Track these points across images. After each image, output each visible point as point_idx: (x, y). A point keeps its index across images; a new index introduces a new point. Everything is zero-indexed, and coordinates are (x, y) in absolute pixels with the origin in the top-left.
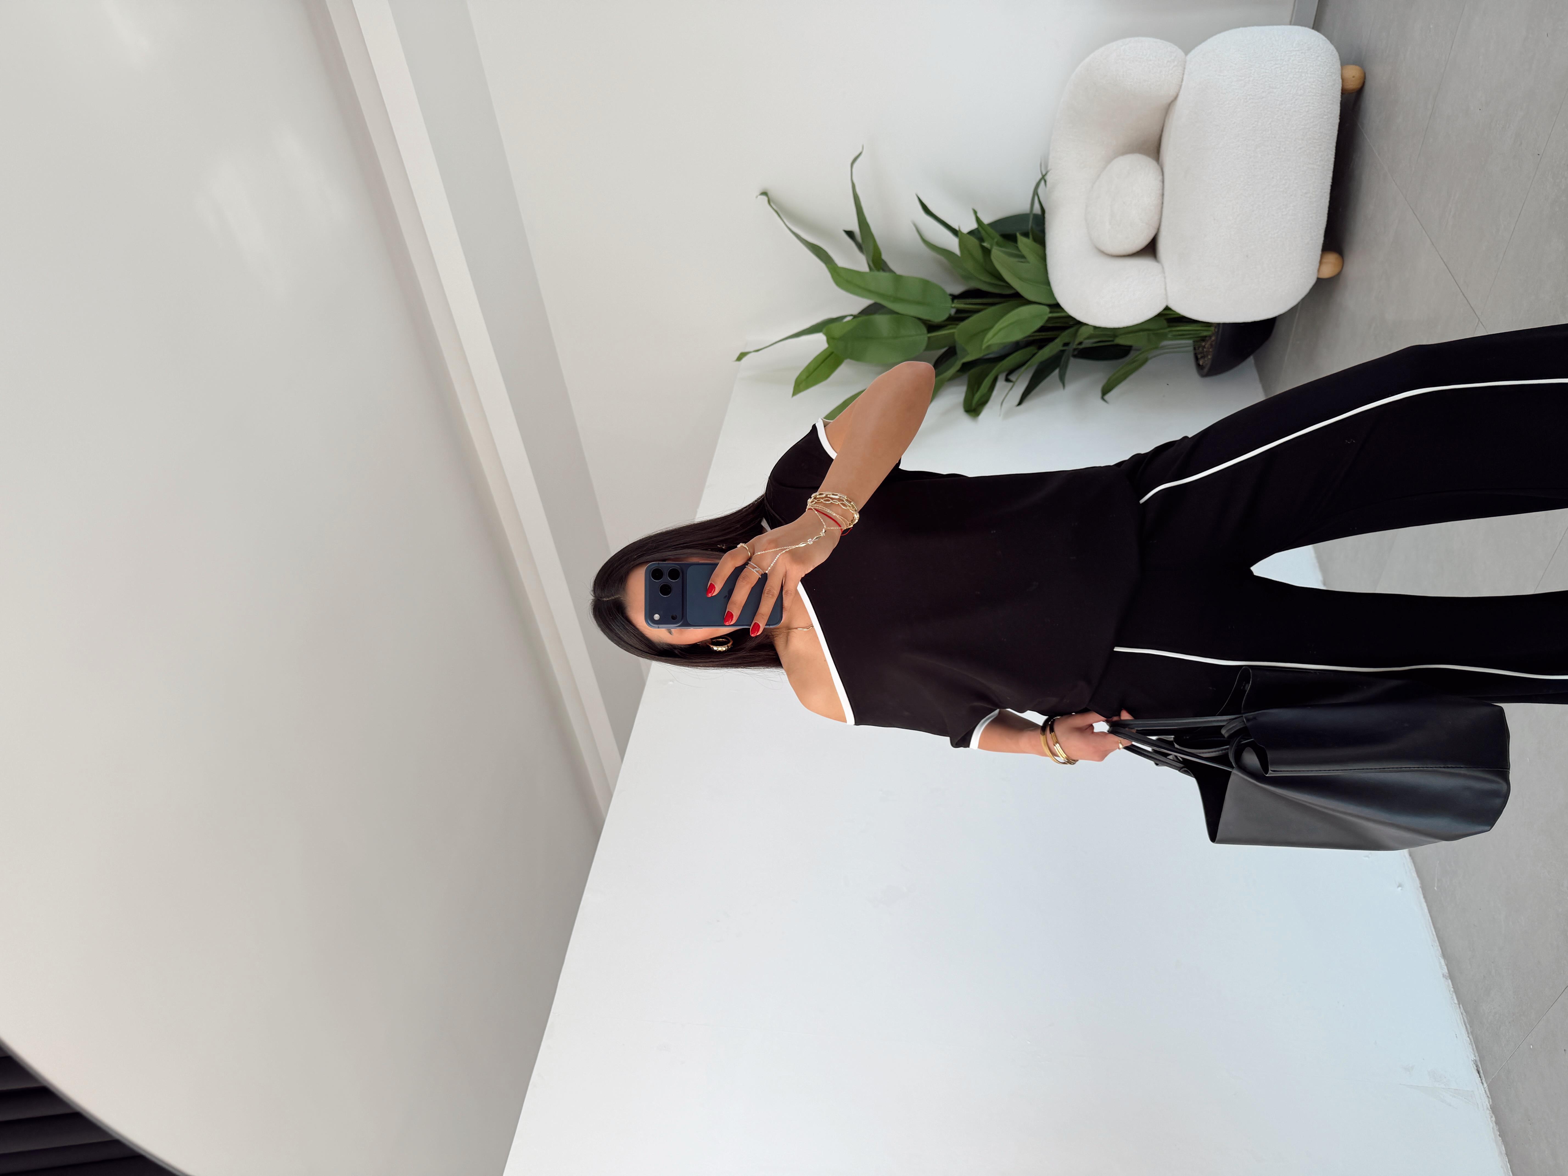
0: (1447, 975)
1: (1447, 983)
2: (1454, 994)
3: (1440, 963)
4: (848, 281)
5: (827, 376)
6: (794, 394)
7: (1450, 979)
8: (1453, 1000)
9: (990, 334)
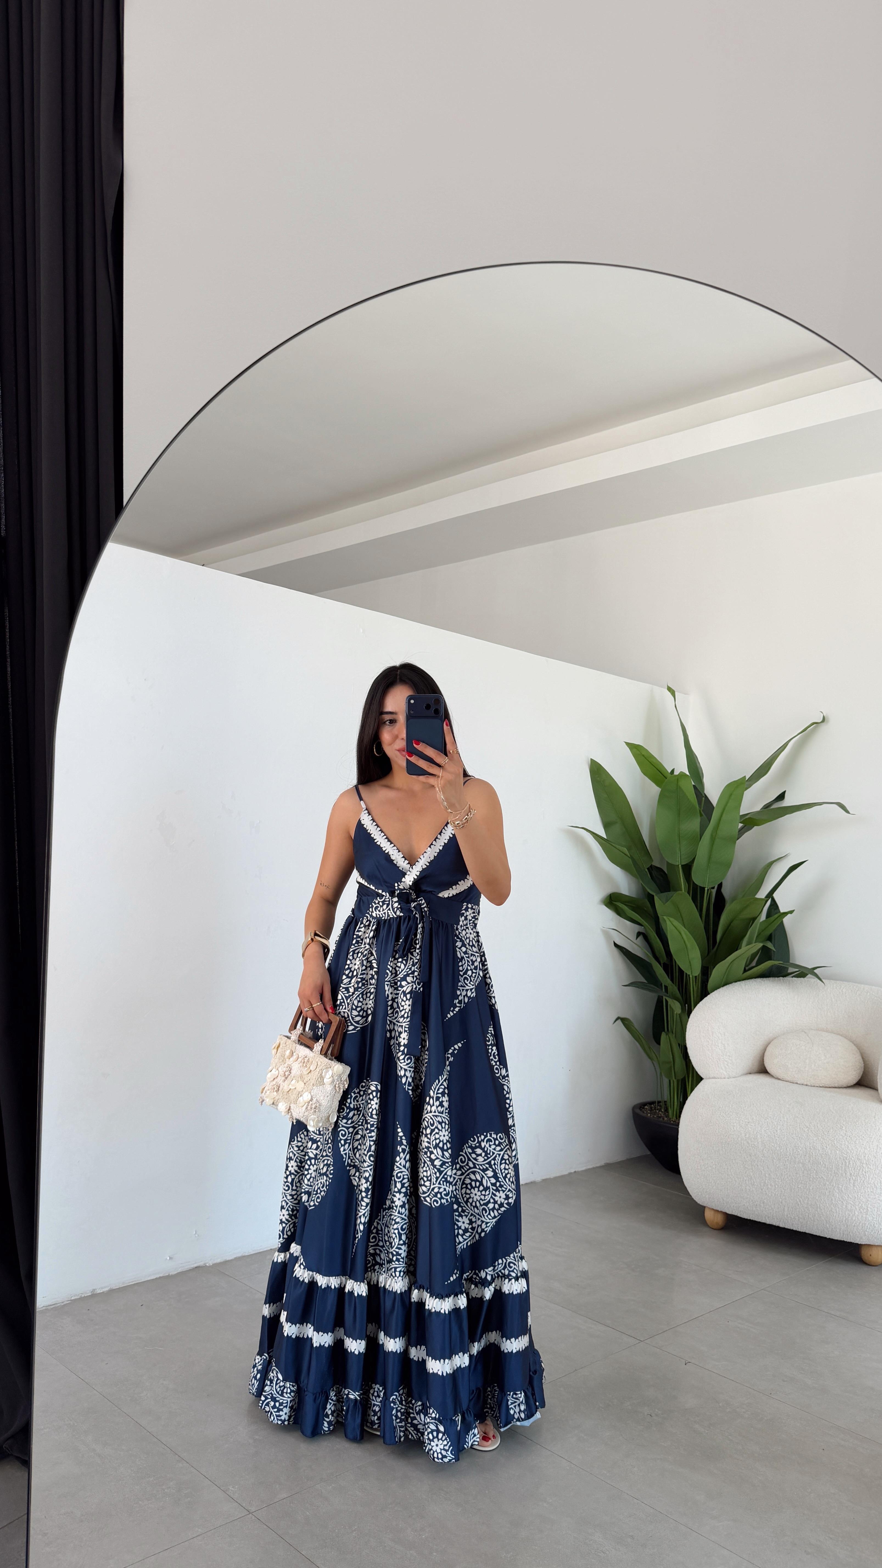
0: (95, 1293)
1: (88, 1292)
2: (78, 1297)
3: (105, 1287)
4: (731, 795)
5: (645, 772)
6: (628, 744)
7: (92, 1295)
8: (74, 1296)
9: (676, 923)
